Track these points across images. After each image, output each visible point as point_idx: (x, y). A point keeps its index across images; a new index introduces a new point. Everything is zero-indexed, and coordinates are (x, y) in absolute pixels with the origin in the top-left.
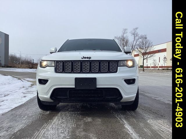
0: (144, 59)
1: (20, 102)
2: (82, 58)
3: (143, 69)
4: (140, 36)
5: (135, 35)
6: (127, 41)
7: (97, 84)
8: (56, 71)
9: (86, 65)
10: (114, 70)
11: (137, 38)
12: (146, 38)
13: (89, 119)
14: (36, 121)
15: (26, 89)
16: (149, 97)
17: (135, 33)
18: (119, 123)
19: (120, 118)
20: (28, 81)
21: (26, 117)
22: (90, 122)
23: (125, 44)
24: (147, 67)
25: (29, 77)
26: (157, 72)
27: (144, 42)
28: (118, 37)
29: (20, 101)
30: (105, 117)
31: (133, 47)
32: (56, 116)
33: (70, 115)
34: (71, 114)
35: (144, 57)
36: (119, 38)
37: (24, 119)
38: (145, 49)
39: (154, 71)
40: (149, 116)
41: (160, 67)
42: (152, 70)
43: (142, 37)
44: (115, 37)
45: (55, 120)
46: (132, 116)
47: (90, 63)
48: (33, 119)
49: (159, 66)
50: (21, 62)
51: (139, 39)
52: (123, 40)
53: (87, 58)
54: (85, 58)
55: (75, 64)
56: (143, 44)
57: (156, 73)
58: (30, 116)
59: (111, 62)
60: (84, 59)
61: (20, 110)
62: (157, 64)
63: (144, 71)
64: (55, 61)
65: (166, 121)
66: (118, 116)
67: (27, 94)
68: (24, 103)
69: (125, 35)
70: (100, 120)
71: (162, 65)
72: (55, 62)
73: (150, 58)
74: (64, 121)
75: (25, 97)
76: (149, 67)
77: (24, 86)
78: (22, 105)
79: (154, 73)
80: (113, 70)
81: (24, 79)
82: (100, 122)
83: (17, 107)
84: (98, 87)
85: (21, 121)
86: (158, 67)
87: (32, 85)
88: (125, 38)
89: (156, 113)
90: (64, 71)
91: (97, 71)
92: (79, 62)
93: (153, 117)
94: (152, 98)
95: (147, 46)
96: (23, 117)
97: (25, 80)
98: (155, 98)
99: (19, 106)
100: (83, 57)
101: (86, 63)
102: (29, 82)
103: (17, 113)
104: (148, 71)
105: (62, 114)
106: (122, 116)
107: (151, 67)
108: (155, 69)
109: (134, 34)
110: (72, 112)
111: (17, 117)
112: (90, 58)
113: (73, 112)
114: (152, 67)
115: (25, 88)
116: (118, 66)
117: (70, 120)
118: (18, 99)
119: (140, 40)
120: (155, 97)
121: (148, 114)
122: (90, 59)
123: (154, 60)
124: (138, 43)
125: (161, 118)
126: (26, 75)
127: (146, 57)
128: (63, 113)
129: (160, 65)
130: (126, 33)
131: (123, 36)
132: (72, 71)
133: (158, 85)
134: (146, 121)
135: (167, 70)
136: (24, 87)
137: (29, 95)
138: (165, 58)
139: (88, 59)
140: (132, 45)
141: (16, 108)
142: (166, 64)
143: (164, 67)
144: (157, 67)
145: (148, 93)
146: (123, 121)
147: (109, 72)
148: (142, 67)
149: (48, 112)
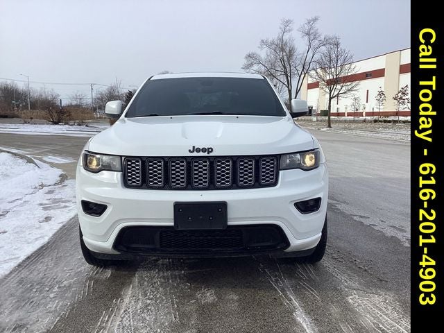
0: (330, 99)
1: (36, 239)
2: (190, 151)
3: (329, 118)
4: (322, 38)
5: (312, 37)
6: (290, 51)
7: (229, 216)
8: (127, 183)
9: (201, 168)
10: (271, 179)
11: (315, 43)
12: (337, 45)
13: (209, 296)
14: (80, 303)
15: (50, 192)
16: (348, 216)
17: (312, 31)
18: (281, 305)
19: (283, 290)
20: (52, 165)
21: (56, 289)
22: (213, 305)
23: (285, 58)
24: (338, 114)
25: (55, 153)
26: (361, 129)
27: (334, 56)
28: (270, 40)
29: (37, 233)
30: (248, 287)
31: (307, 67)
32: (129, 285)
33: (163, 280)
34: (164, 277)
35: (331, 92)
36: (273, 43)
37: (52, 296)
38: (335, 73)
39: (353, 126)
40: (351, 280)
41: (368, 114)
42: (350, 121)
43: (326, 42)
44: (263, 41)
45: (127, 300)
46: (310, 280)
47: (212, 164)
48: (72, 296)
49: (366, 113)
50: (30, 102)
51: (319, 46)
52: (282, 50)
53: (204, 150)
54: (198, 150)
55: (174, 166)
56: (330, 61)
57: (358, 132)
58: (65, 286)
59: (263, 161)
60: (195, 154)
61: (39, 266)
62: (362, 107)
63: (329, 126)
64: (121, 156)
65: (390, 297)
66: (277, 281)
67: (52, 211)
68: (46, 240)
69: (286, 37)
70: (236, 298)
71: (373, 109)
72: (123, 158)
73: (345, 95)
74: (148, 301)
75: (47, 219)
76: (343, 114)
77: (45, 182)
78: (42, 247)
79: (354, 132)
80: (268, 181)
81: (41, 160)
82: (236, 304)
83: (32, 255)
84: (230, 223)
85: (46, 305)
86: (364, 114)
87: (63, 178)
88: (286, 44)
89: (366, 270)
90: (145, 184)
91: (229, 184)
92: (183, 162)
93: (360, 284)
94: (355, 218)
95: (339, 64)
96: (47, 289)
97: (45, 162)
98: (362, 220)
99: (36, 251)
100: (194, 147)
101: (199, 164)
102: (55, 169)
103: (31, 276)
104: (341, 125)
105: (142, 278)
106: (287, 283)
107: (346, 114)
108: (356, 118)
109: (308, 34)
110: (167, 270)
111: (34, 290)
112: (210, 150)
113: (169, 273)
114: (349, 114)
115: (46, 189)
116: (278, 169)
117: (163, 300)
118: (31, 227)
119: (323, 49)
120: (361, 217)
121: (349, 275)
122: (211, 154)
123: (355, 99)
124: (317, 57)
125: (379, 288)
126: (45, 144)
127: (336, 93)
128: (145, 274)
129: (368, 110)
130: (290, 31)
131: (282, 40)
132: (167, 185)
133: (365, 176)
134: (343, 298)
135: (385, 121)
136: (42, 186)
137: (58, 211)
138: (381, 93)
139: (205, 154)
140: (303, 62)
141: (28, 258)
142: (381, 107)
143: (379, 114)
144: (361, 114)
145: (345, 202)
146: (290, 300)
147: (258, 184)
148: (326, 113)
149: (108, 273)
